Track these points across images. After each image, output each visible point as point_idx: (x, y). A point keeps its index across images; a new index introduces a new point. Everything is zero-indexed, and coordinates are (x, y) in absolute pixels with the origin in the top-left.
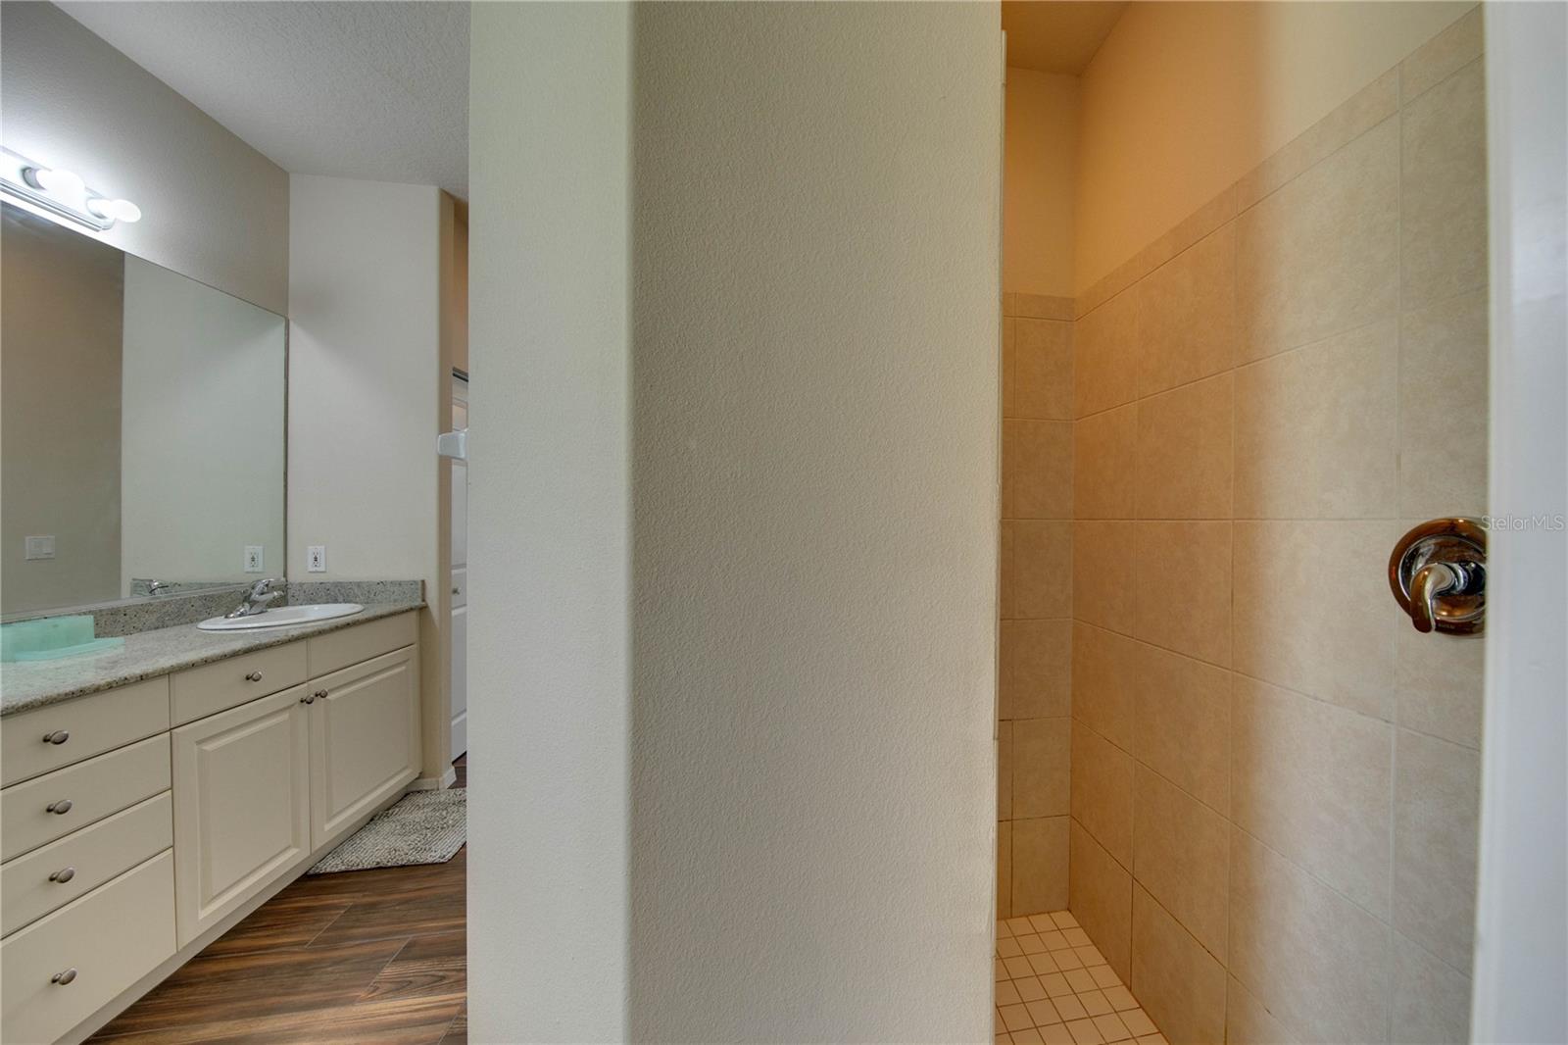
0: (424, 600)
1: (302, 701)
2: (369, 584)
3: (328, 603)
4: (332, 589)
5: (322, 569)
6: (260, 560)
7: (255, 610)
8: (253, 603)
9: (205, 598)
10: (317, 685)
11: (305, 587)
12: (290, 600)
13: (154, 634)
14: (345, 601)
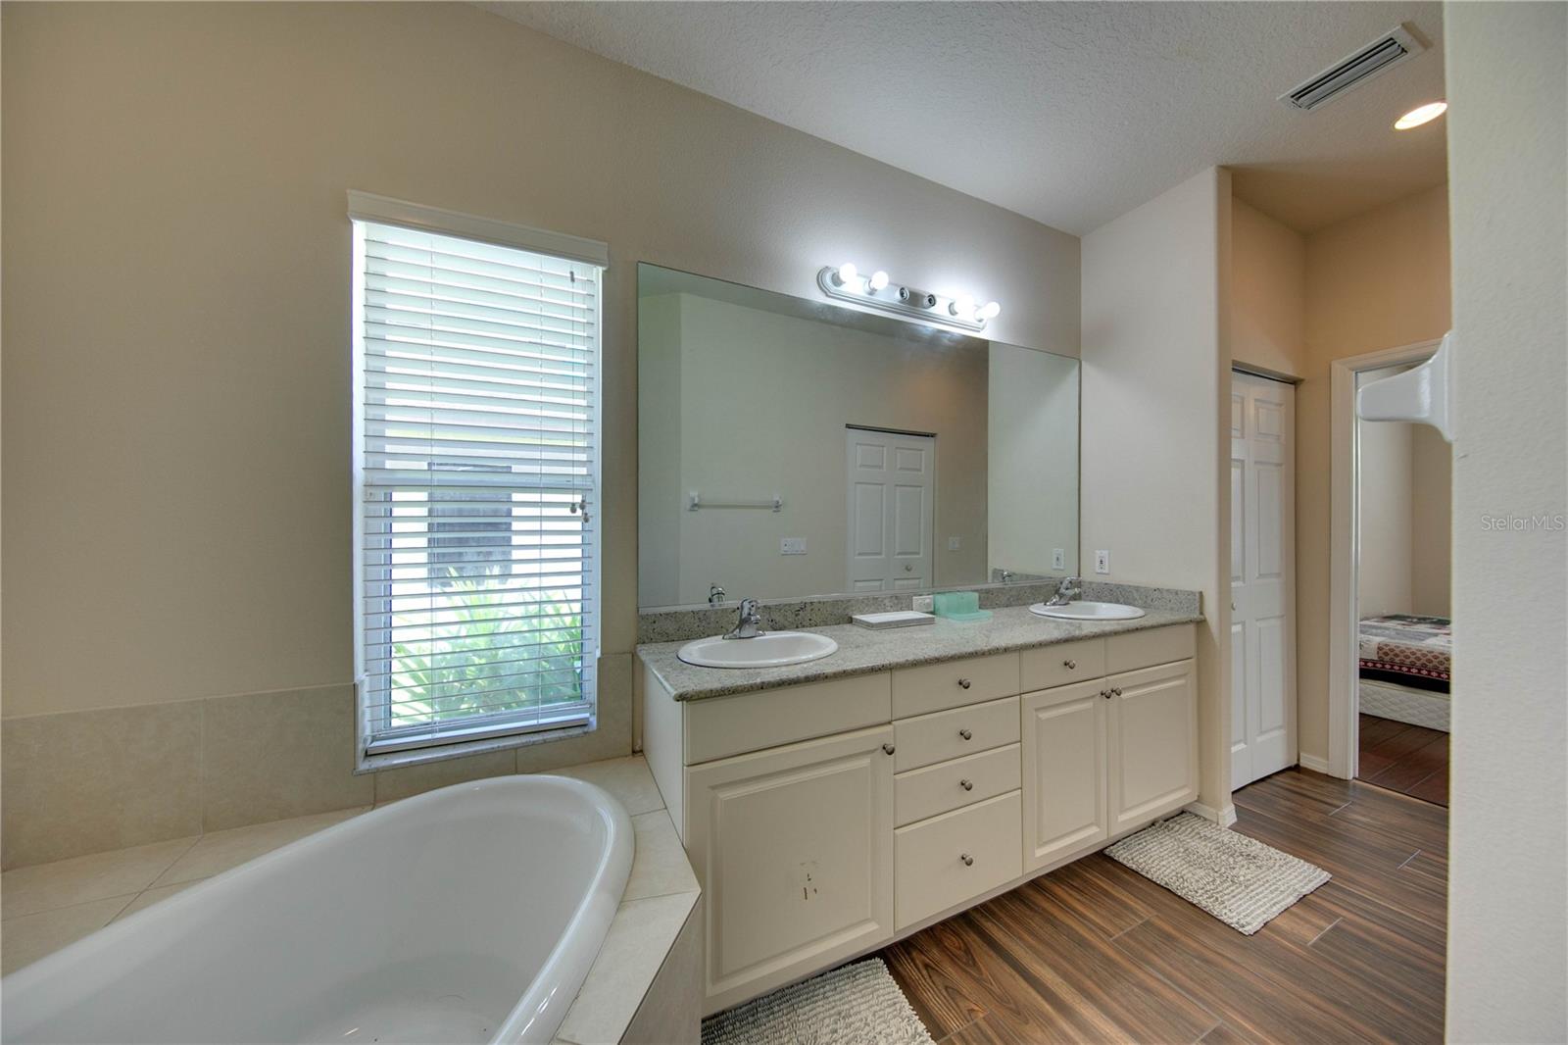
0: (1201, 613)
1: (1102, 694)
2: (1146, 589)
3: (1111, 602)
4: (1115, 589)
5: (1106, 571)
6: (1062, 558)
7: (1063, 601)
8: (1061, 596)
9: (1031, 587)
10: (1114, 682)
11: (1094, 586)
12: (1083, 596)
13: (1006, 610)
14: (1126, 603)
